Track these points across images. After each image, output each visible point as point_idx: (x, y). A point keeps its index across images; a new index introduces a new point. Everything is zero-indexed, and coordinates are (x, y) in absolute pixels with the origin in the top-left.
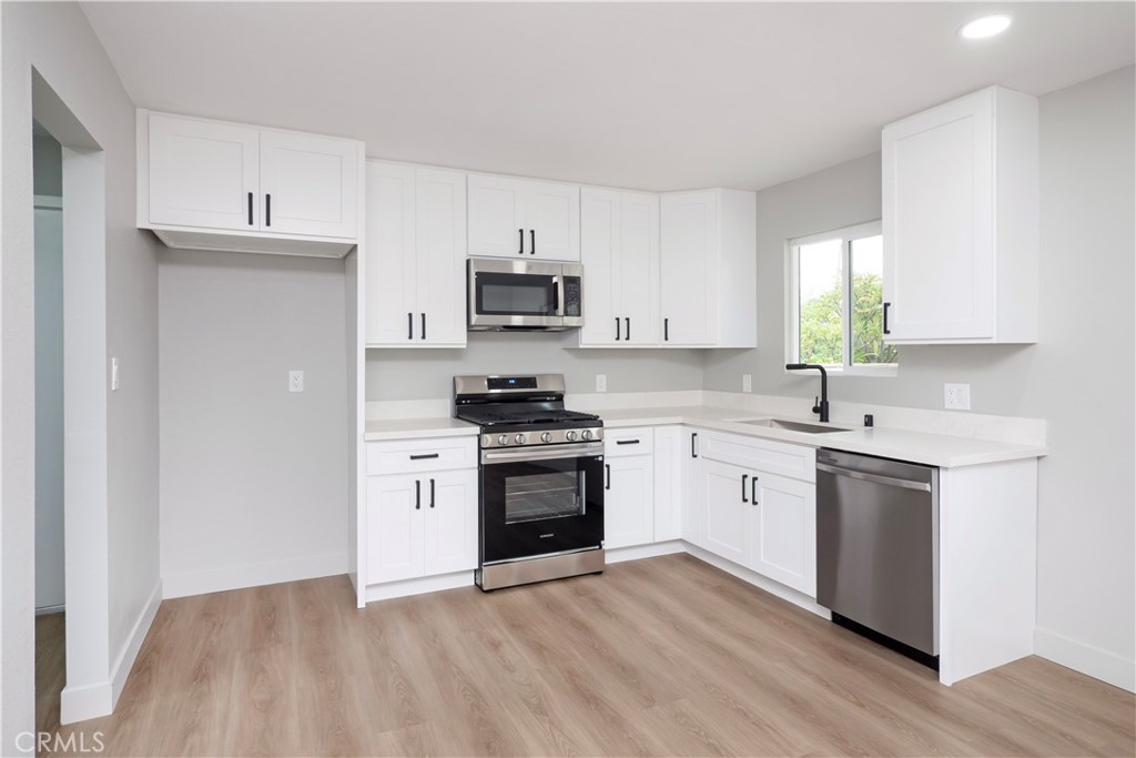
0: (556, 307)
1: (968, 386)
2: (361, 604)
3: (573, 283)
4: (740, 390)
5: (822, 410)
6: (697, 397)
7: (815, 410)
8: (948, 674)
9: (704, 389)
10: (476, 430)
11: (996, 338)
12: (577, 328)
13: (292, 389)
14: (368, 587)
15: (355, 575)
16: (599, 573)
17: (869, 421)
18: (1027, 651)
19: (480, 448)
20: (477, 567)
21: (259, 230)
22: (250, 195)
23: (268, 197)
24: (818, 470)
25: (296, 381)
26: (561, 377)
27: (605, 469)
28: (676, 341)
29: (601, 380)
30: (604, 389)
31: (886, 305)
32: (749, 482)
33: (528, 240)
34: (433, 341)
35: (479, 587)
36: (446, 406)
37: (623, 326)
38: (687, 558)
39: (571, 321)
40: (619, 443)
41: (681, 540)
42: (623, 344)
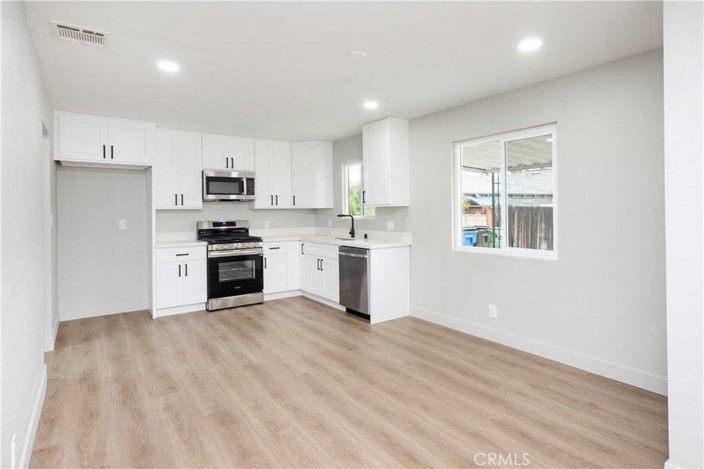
0: (243, 191)
1: (393, 222)
2: (154, 317)
3: (251, 181)
4: (327, 226)
5: (352, 233)
6: (311, 230)
7: (350, 233)
8: (373, 321)
9: (316, 226)
10: (206, 243)
11: (393, 204)
12: (254, 200)
13: (121, 228)
14: (157, 310)
15: (152, 310)
16: (262, 303)
17: (366, 236)
18: (407, 314)
19: (208, 251)
20: (206, 301)
21: (108, 160)
22: (104, 146)
23: (112, 147)
24: (340, 255)
25: (123, 224)
26: (246, 221)
27: (264, 260)
28: (299, 205)
29: (267, 223)
30: (268, 227)
31: (364, 192)
32: (320, 261)
33: (230, 162)
34: (186, 206)
35: (207, 310)
36: (194, 234)
37: (274, 199)
38: (303, 297)
39: (251, 197)
40: (271, 249)
41: (299, 290)
42: (274, 206)
